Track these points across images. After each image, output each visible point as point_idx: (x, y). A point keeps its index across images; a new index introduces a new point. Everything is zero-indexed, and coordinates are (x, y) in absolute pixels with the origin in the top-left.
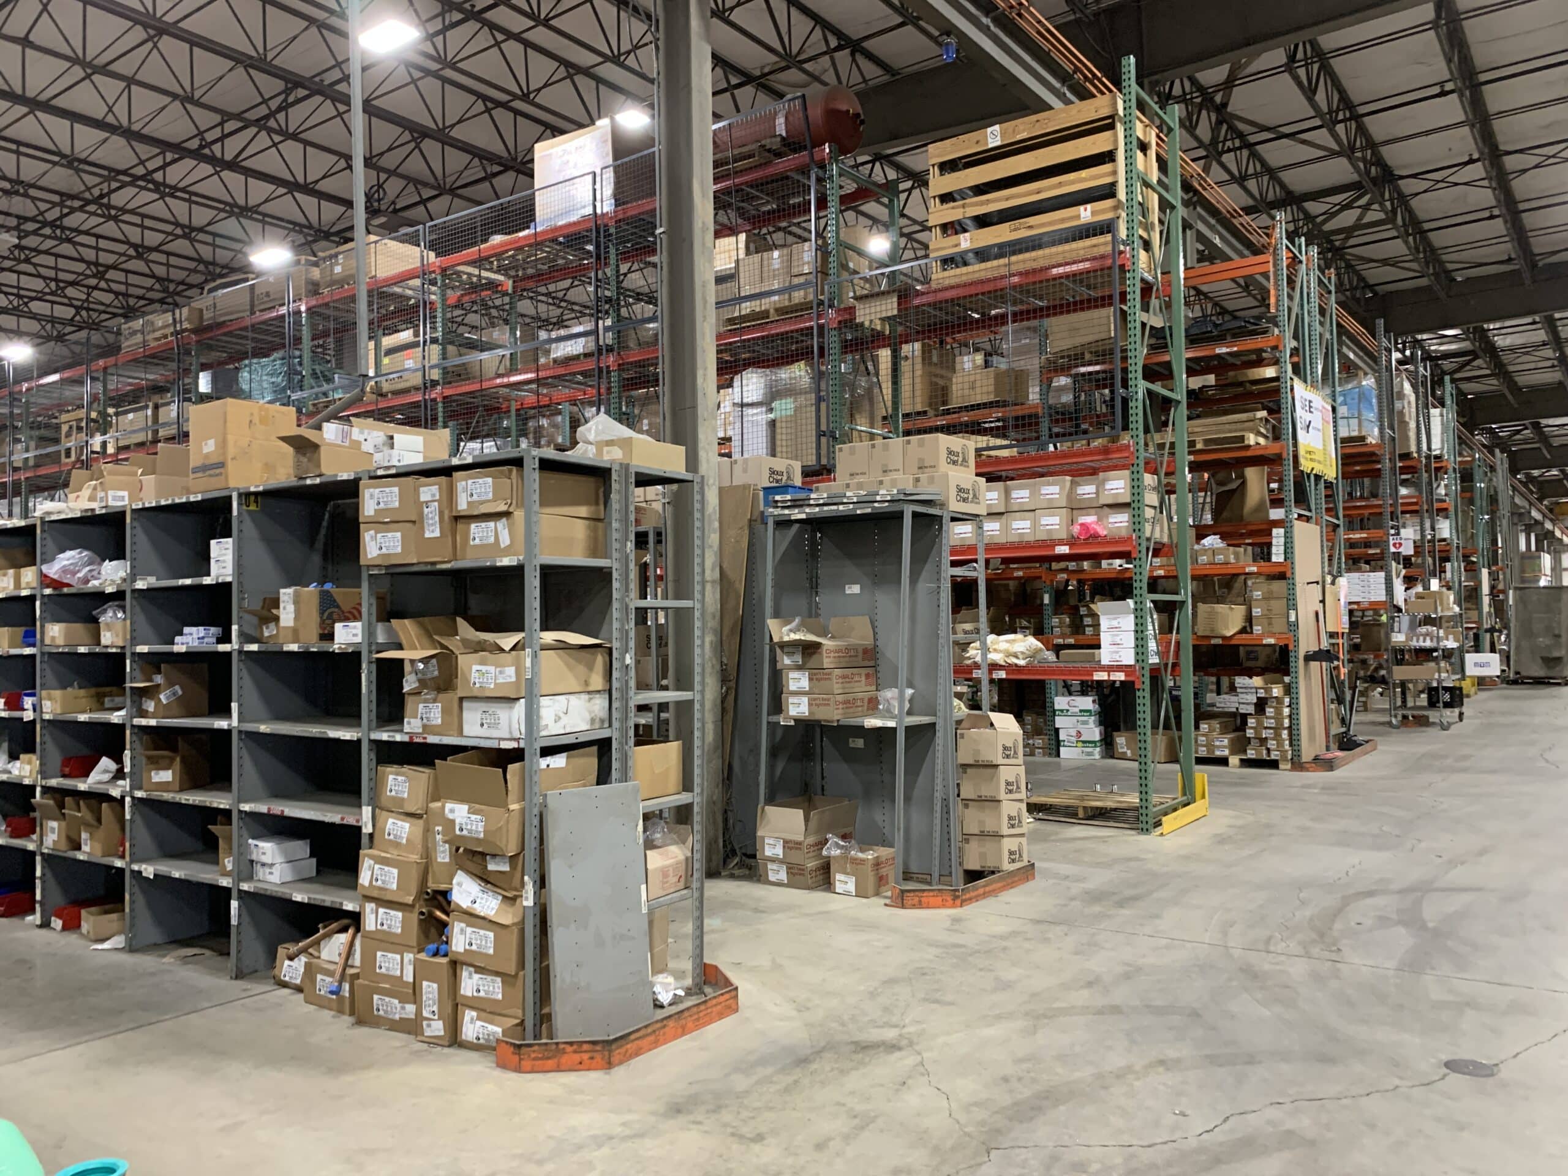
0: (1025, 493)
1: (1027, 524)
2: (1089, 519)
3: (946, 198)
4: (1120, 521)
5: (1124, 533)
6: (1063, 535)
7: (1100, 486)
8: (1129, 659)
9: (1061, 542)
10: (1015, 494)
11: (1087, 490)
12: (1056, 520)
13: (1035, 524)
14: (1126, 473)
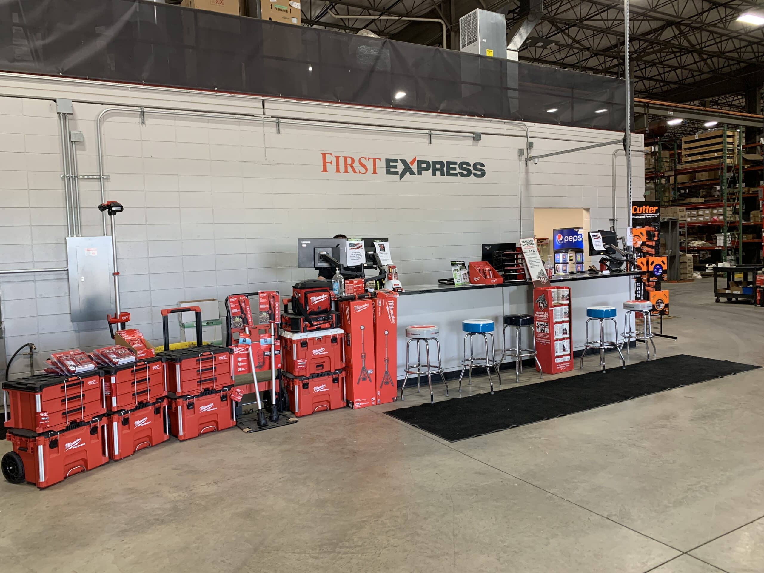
0: (702, 212)
1: (702, 218)
2: (715, 217)
3: (686, 149)
4: (722, 217)
5: (722, 220)
6: (709, 221)
7: (718, 211)
8: (722, 245)
9: (709, 222)
10: (700, 212)
11: (715, 211)
12: (708, 217)
13: (704, 218)
14: (723, 208)
